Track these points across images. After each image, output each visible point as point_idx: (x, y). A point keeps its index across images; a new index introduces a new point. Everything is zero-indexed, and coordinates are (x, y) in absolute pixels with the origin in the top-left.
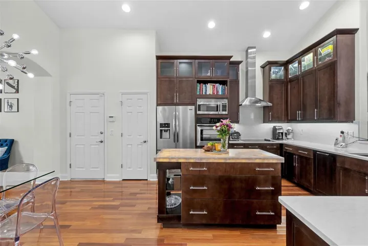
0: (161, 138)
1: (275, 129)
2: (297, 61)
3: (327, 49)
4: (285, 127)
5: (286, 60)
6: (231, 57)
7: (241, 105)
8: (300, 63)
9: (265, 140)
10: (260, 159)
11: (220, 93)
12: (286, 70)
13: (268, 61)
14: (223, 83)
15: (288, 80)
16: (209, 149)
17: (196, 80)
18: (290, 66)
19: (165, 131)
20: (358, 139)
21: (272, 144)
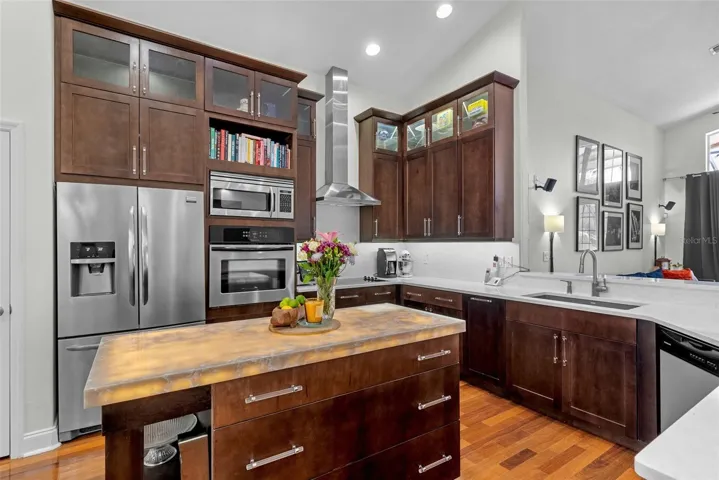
0: (76, 292)
1: (382, 255)
2: (423, 120)
3: (477, 106)
4: (397, 249)
5: (402, 114)
6: (302, 77)
7: (322, 199)
8: (428, 125)
9: (365, 279)
10: (425, 331)
11: (275, 163)
12: (402, 134)
13: (372, 109)
14: (282, 138)
15: (405, 155)
16: (288, 321)
17: (207, 116)
18: (409, 128)
19: (91, 268)
20: (518, 269)
21: (383, 288)
